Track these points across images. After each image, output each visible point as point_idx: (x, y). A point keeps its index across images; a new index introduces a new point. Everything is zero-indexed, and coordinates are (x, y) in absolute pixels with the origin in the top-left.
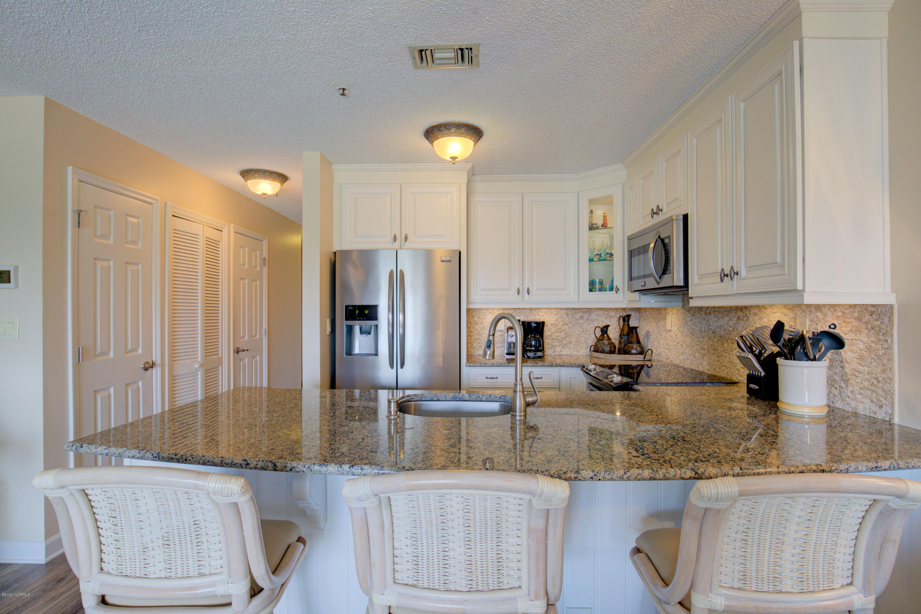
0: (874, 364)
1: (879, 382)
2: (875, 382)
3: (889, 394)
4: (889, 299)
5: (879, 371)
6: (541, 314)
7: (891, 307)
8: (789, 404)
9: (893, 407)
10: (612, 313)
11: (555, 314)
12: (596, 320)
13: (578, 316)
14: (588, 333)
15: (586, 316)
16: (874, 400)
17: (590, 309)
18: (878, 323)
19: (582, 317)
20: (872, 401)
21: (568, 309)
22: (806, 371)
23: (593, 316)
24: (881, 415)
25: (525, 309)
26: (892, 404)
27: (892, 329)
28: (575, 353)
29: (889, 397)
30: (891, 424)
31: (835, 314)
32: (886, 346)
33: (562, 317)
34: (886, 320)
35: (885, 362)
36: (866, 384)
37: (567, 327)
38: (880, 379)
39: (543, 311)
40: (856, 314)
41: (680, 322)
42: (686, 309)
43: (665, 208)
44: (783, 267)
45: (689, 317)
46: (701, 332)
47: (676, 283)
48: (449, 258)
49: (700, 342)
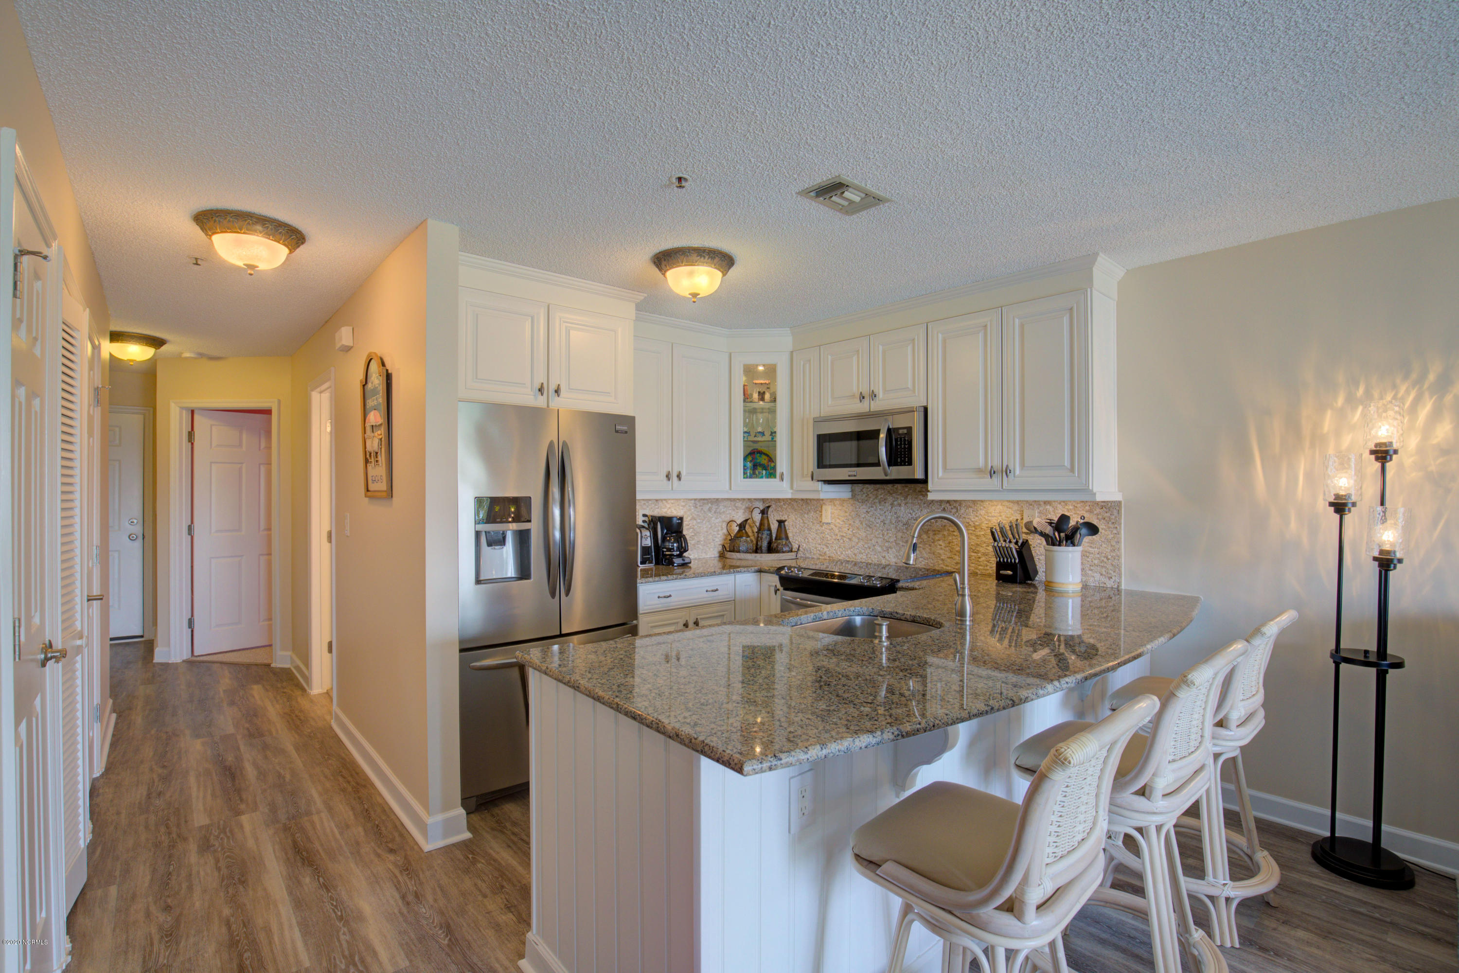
0: (1104, 546)
1: (1108, 559)
2: (1105, 560)
3: (1117, 568)
4: (1118, 497)
5: (1108, 551)
6: (668, 506)
7: (1120, 502)
8: (1063, 584)
9: (1120, 577)
10: (739, 504)
11: (684, 506)
12: (724, 512)
13: (706, 507)
14: (716, 530)
15: (714, 507)
16: (1104, 573)
17: (717, 499)
18: (1108, 514)
19: (710, 510)
20: (1101, 575)
21: (695, 500)
22: (1070, 555)
23: (722, 508)
24: (1110, 584)
25: (650, 500)
26: (1120, 575)
27: (1120, 519)
28: (704, 556)
29: (1117, 570)
30: (1119, 590)
31: (1067, 507)
32: (1115, 532)
33: (690, 510)
34: (1115, 512)
35: (1113, 543)
36: (1096, 562)
37: (695, 522)
38: (1109, 557)
39: (669, 502)
40: (1087, 508)
42: (858, 500)
43: (881, 395)
44: (1072, 470)
45: (863, 509)
46: (884, 524)
47: (919, 475)
48: (625, 428)
49: (883, 535)
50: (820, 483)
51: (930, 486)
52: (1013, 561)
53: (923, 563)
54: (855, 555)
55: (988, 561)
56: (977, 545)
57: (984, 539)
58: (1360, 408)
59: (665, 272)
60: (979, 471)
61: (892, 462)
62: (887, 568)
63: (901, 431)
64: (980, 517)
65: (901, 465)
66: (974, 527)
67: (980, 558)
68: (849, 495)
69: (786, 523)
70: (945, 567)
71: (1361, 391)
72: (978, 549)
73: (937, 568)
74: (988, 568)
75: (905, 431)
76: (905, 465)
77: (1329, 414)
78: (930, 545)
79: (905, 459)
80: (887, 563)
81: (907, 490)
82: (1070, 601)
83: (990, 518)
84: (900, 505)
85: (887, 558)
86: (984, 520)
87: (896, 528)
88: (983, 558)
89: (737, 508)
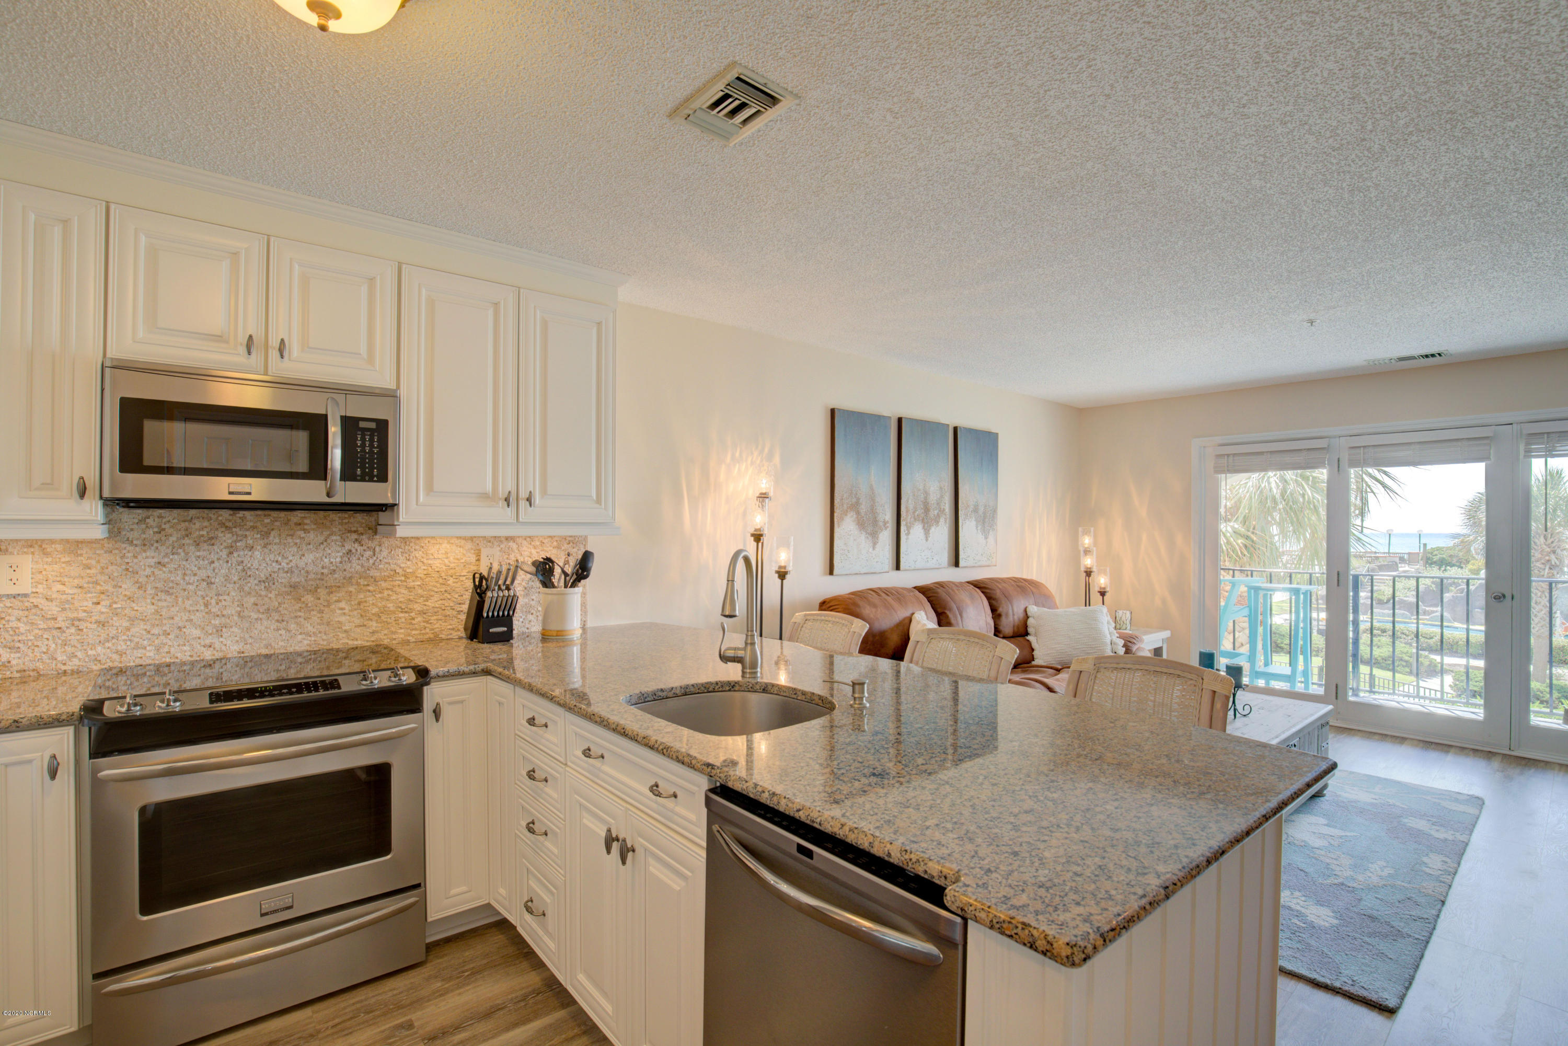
9: (587, 615)
18: (575, 550)
26: (586, 613)
34: (582, 547)
40: (555, 544)
42: (131, 543)
44: (598, 501)
45: (146, 560)
46: (210, 583)
47: (386, 498)
49: (206, 605)
50: (104, 505)
53: (306, 642)
54: (121, 654)
55: (427, 622)
56: (410, 600)
57: (420, 591)
61: (348, 475)
62: (217, 665)
63: (362, 424)
64: (414, 561)
65: (363, 480)
66: (405, 576)
67: (413, 619)
68: (99, 532)
70: (350, 642)
72: (410, 606)
73: (335, 646)
74: (428, 630)
75: (373, 425)
76: (371, 480)
78: (321, 612)
79: (372, 469)
80: (218, 655)
81: (267, 521)
83: (430, 562)
84: (251, 548)
85: (217, 645)
86: (420, 564)
87: (241, 589)
88: (420, 619)
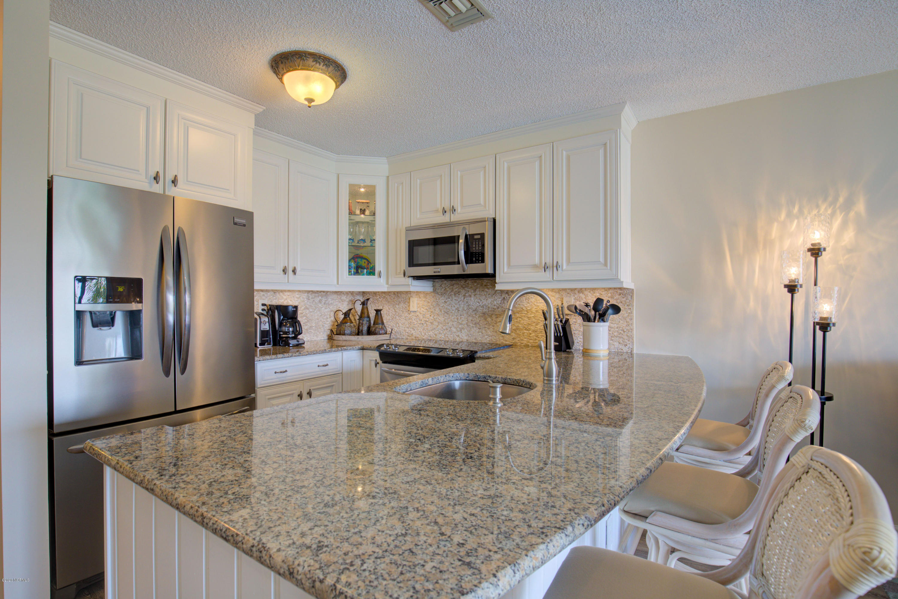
0: (621, 322)
1: (624, 332)
2: (622, 332)
3: (631, 338)
4: (631, 285)
5: (625, 326)
6: (285, 297)
7: (633, 290)
8: (597, 350)
9: (633, 345)
10: (344, 297)
11: (298, 298)
12: (331, 304)
13: (317, 300)
14: (325, 317)
15: (324, 300)
16: (621, 342)
17: (327, 292)
18: (624, 299)
19: (320, 301)
20: (619, 343)
21: (308, 291)
22: (601, 329)
23: (330, 300)
24: (625, 349)
25: (267, 291)
26: (633, 343)
27: (633, 302)
28: (315, 338)
29: (631, 339)
30: (632, 354)
31: (594, 295)
32: (629, 312)
33: (303, 301)
34: (629, 297)
35: (628, 320)
36: (616, 334)
37: (308, 311)
38: (625, 330)
39: (286, 294)
40: (610, 295)
41: (429, 304)
42: (438, 293)
43: (459, 210)
44: (606, 264)
45: (442, 300)
46: (459, 310)
47: (490, 271)
48: (243, 221)
49: (457, 319)
50: (410, 278)
51: (498, 279)
52: (559, 335)
53: (488, 339)
54: (436, 335)
55: (537, 336)
56: (529, 324)
57: (534, 320)
58: (796, 222)
59: (282, 75)
60: (535, 266)
61: (469, 261)
62: (460, 344)
63: (476, 237)
64: (531, 303)
65: (476, 263)
66: (527, 311)
67: (530, 334)
68: (431, 289)
69: (382, 312)
70: (504, 342)
71: (796, 210)
72: (529, 327)
73: (498, 342)
74: (537, 341)
75: (479, 237)
76: (478, 263)
77: (776, 224)
78: (493, 326)
79: (479, 258)
80: (461, 340)
81: (475, 284)
82: (601, 363)
83: (538, 304)
84: (470, 296)
85: (460, 336)
86: (533, 305)
87: (467, 313)
88: (533, 334)
89: (343, 301)
